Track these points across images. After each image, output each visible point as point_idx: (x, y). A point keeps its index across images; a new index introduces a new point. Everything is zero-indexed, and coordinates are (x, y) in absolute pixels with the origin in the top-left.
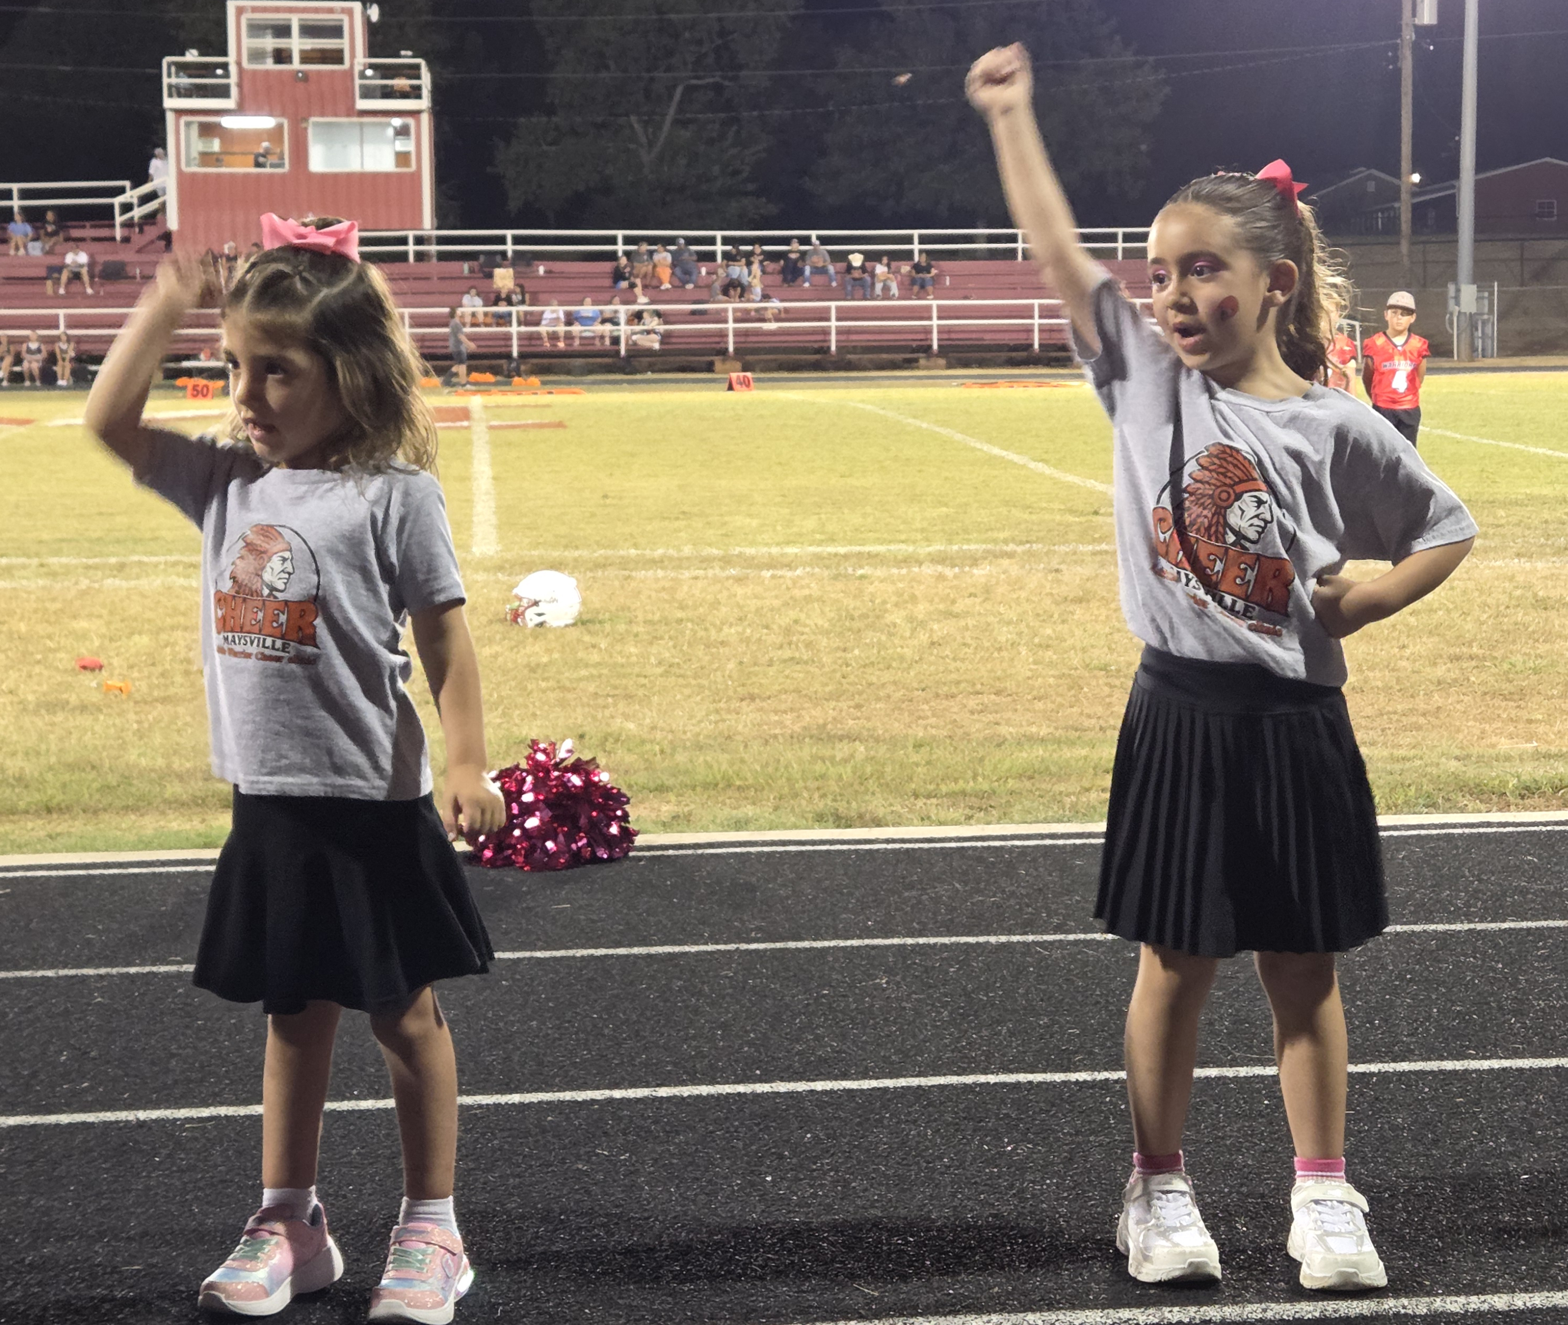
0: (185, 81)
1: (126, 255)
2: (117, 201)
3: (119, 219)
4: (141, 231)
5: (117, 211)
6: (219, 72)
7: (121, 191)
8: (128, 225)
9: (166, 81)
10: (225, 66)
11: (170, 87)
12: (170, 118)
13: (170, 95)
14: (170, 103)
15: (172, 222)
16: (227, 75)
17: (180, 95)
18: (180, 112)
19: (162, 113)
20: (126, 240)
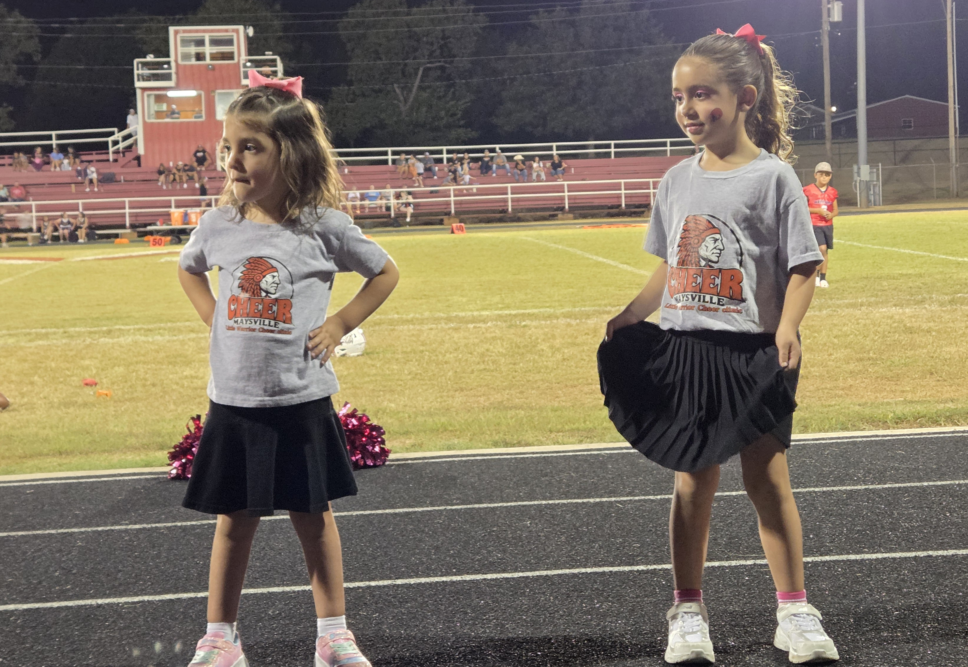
0: (147, 72)
1: (115, 169)
2: (110, 139)
3: (111, 149)
4: (124, 156)
5: (110, 145)
6: (166, 66)
7: (112, 133)
8: (117, 152)
9: (136, 72)
10: (168, 63)
11: (138, 75)
12: (139, 92)
13: (139, 80)
14: (138, 84)
15: (141, 150)
16: (170, 68)
17: (144, 80)
18: (144, 89)
19: (134, 90)
20: (116, 161)
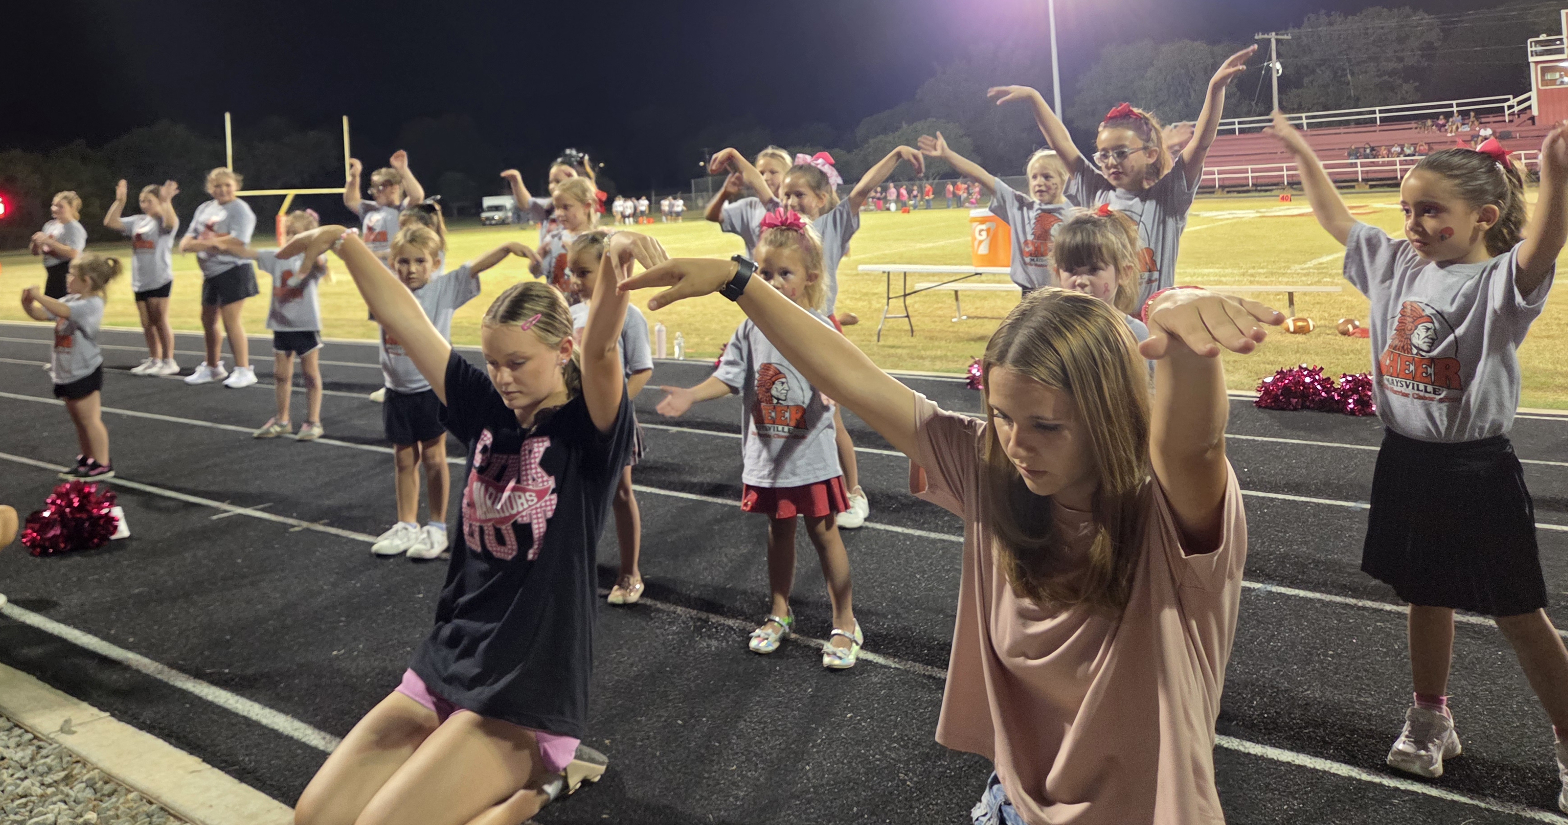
0: (1539, 48)
1: (1511, 128)
2: (1506, 105)
3: (1507, 112)
4: (1519, 117)
5: (1506, 109)
6: (1558, 42)
7: (1508, 100)
8: (1512, 114)
9: (1529, 49)
10: (1561, 40)
11: (1532, 52)
12: (1532, 66)
13: (1532, 55)
14: (1531, 59)
15: (1535, 112)
16: (1562, 43)
17: (1537, 55)
18: (1537, 63)
19: (1528, 63)
20: (1511, 121)
